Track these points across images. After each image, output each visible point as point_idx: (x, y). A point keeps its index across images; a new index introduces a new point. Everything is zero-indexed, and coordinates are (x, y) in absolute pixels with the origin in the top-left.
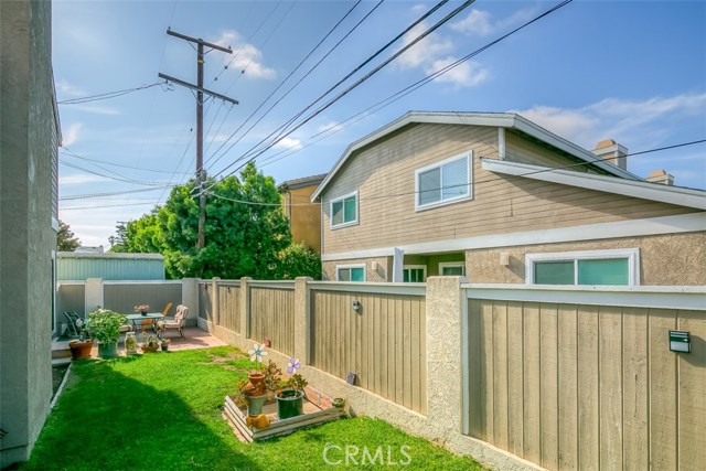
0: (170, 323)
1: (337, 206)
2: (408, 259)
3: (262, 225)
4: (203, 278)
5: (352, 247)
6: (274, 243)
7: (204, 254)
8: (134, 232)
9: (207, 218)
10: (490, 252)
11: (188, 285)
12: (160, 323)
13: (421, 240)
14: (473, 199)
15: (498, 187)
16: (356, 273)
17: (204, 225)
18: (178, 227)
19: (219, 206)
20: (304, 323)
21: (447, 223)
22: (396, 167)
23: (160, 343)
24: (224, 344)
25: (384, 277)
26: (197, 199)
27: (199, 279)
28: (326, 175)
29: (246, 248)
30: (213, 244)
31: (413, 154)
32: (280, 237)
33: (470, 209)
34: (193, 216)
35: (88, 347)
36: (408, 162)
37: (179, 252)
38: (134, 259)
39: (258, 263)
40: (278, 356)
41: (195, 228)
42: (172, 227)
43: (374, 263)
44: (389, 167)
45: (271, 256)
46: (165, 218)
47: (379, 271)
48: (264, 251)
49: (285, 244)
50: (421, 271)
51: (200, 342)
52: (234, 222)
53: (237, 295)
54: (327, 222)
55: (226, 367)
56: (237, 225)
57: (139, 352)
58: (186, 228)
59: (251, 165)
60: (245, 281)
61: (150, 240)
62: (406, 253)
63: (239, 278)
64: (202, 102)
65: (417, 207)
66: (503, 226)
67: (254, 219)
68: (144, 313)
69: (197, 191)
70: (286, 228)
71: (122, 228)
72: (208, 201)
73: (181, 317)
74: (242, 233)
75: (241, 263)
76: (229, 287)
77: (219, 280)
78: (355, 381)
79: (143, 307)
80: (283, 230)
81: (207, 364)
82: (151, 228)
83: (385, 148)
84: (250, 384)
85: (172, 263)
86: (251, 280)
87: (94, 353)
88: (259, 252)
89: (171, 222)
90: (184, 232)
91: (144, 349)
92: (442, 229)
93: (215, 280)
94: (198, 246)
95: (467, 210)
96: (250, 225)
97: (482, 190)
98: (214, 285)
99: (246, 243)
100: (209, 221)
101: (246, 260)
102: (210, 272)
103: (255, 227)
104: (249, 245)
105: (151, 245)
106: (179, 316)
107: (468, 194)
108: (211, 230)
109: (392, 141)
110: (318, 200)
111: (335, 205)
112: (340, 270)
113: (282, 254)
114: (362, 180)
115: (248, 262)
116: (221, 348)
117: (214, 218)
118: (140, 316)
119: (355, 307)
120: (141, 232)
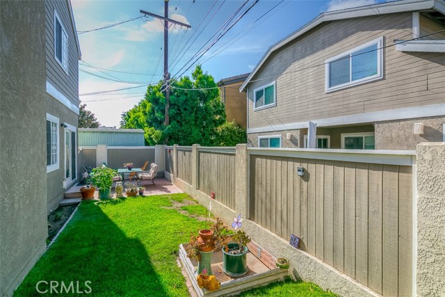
0: (146, 175)
1: (259, 94)
2: (321, 130)
3: (206, 109)
4: (168, 145)
5: (270, 123)
6: (214, 121)
7: (169, 129)
8: (129, 117)
9: (170, 105)
10: (401, 123)
11: (158, 150)
12: (140, 175)
13: (330, 115)
14: (384, 79)
15: (412, 65)
16: (274, 142)
17: (169, 110)
18: (153, 111)
19: (178, 96)
20: (244, 183)
21: (355, 101)
22: (308, 60)
23: (138, 189)
24: (181, 192)
25: (296, 145)
26: (165, 93)
27: (166, 146)
28: (249, 74)
29: (196, 125)
30: (175, 122)
31: (323, 48)
32: (218, 117)
33: (381, 87)
34: (162, 104)
35: (92, 191)
36: (320, 54)
37: (153, 128)
38: (125, 133)
39: (204, 135)
40: (221, 206)
41: (163, 112)
42: (149, 112)
43: (288, 135)
44: (301, 61)
45: (212, 130)
46: (145, 106)
47: (293, 140)
48: (208, 127)
49: (222, 122)
50: (325, 140)
51: (166, 190)
52: (188, 107)
53: (190, 156)
54: (251, 106)
55: (182, 212)
56: (190, 109)
57: (125, 195)
58: (157, 112)
59: (199, 68)
60: (195, 147)
61: (137, 121)
62: (318, 126)
63: (191, 145)
64: (167, 28)
65: (327, 89)
66: (418, 99)
67: (201, 105)
68: (130, 169)
69: (164, 87)
70: (222, 111)
71: (124, 115)
72: (171, 94)
73: (153, 171)
74: (193, 114)
75: (192, 135)
76: (184, 151)
77: (178, 146)
78: (299, 245)
79: (129, 164)
80: (221, 112)
81: (168, 208)
82: (138, 114)
83: (298, 47)
84: (200, 239)
85: (150, 135)
86: (199, 146)
87: (96, 195)
88: (204, 127)
89: (148, 108)
90: (157, 114)
91: (128, 193)
92: (351, 105)
93: (175, 146)
94: (165, 124)
95: (376, 88)
96: (199, 109)
97: (394, 70)
98: (174, 149)
99: (196, 121)
100: (172, 107)
101: (196, 132)
102: (173, 141)
103: (202, 110)
104: (198, 122)
105: (138, 124)
106: (152, 171)
107: (379, 74)
108: (173, 112)
109: (305, 40)
110: (245, 90)
111: (257, 93)
112: (261, 139)
113: (219, 129)
114: (280, 73)
115: (197, 134)
116: (178, 194)
117: (175, 105)
118: (127, 170)
119: (301, 173)
120: (132, 116)
